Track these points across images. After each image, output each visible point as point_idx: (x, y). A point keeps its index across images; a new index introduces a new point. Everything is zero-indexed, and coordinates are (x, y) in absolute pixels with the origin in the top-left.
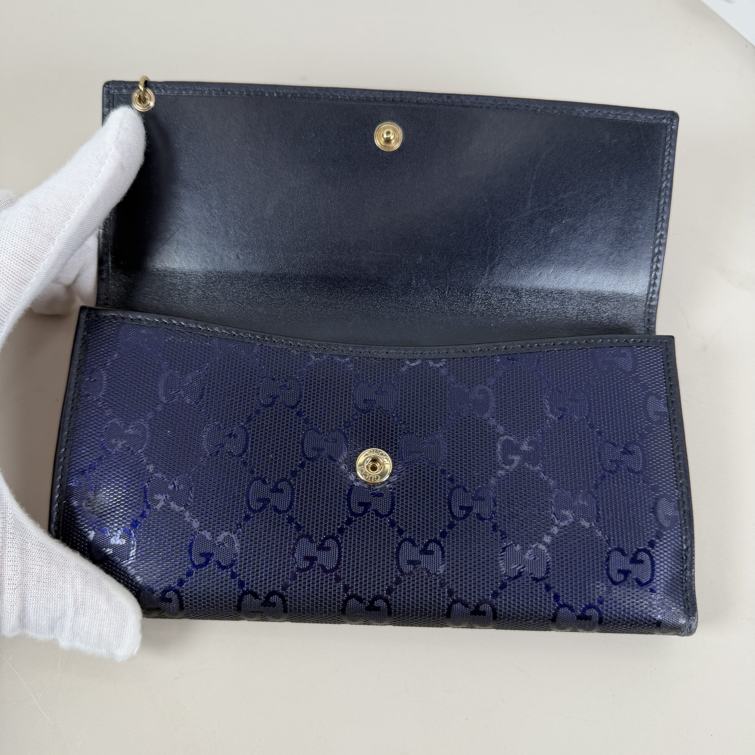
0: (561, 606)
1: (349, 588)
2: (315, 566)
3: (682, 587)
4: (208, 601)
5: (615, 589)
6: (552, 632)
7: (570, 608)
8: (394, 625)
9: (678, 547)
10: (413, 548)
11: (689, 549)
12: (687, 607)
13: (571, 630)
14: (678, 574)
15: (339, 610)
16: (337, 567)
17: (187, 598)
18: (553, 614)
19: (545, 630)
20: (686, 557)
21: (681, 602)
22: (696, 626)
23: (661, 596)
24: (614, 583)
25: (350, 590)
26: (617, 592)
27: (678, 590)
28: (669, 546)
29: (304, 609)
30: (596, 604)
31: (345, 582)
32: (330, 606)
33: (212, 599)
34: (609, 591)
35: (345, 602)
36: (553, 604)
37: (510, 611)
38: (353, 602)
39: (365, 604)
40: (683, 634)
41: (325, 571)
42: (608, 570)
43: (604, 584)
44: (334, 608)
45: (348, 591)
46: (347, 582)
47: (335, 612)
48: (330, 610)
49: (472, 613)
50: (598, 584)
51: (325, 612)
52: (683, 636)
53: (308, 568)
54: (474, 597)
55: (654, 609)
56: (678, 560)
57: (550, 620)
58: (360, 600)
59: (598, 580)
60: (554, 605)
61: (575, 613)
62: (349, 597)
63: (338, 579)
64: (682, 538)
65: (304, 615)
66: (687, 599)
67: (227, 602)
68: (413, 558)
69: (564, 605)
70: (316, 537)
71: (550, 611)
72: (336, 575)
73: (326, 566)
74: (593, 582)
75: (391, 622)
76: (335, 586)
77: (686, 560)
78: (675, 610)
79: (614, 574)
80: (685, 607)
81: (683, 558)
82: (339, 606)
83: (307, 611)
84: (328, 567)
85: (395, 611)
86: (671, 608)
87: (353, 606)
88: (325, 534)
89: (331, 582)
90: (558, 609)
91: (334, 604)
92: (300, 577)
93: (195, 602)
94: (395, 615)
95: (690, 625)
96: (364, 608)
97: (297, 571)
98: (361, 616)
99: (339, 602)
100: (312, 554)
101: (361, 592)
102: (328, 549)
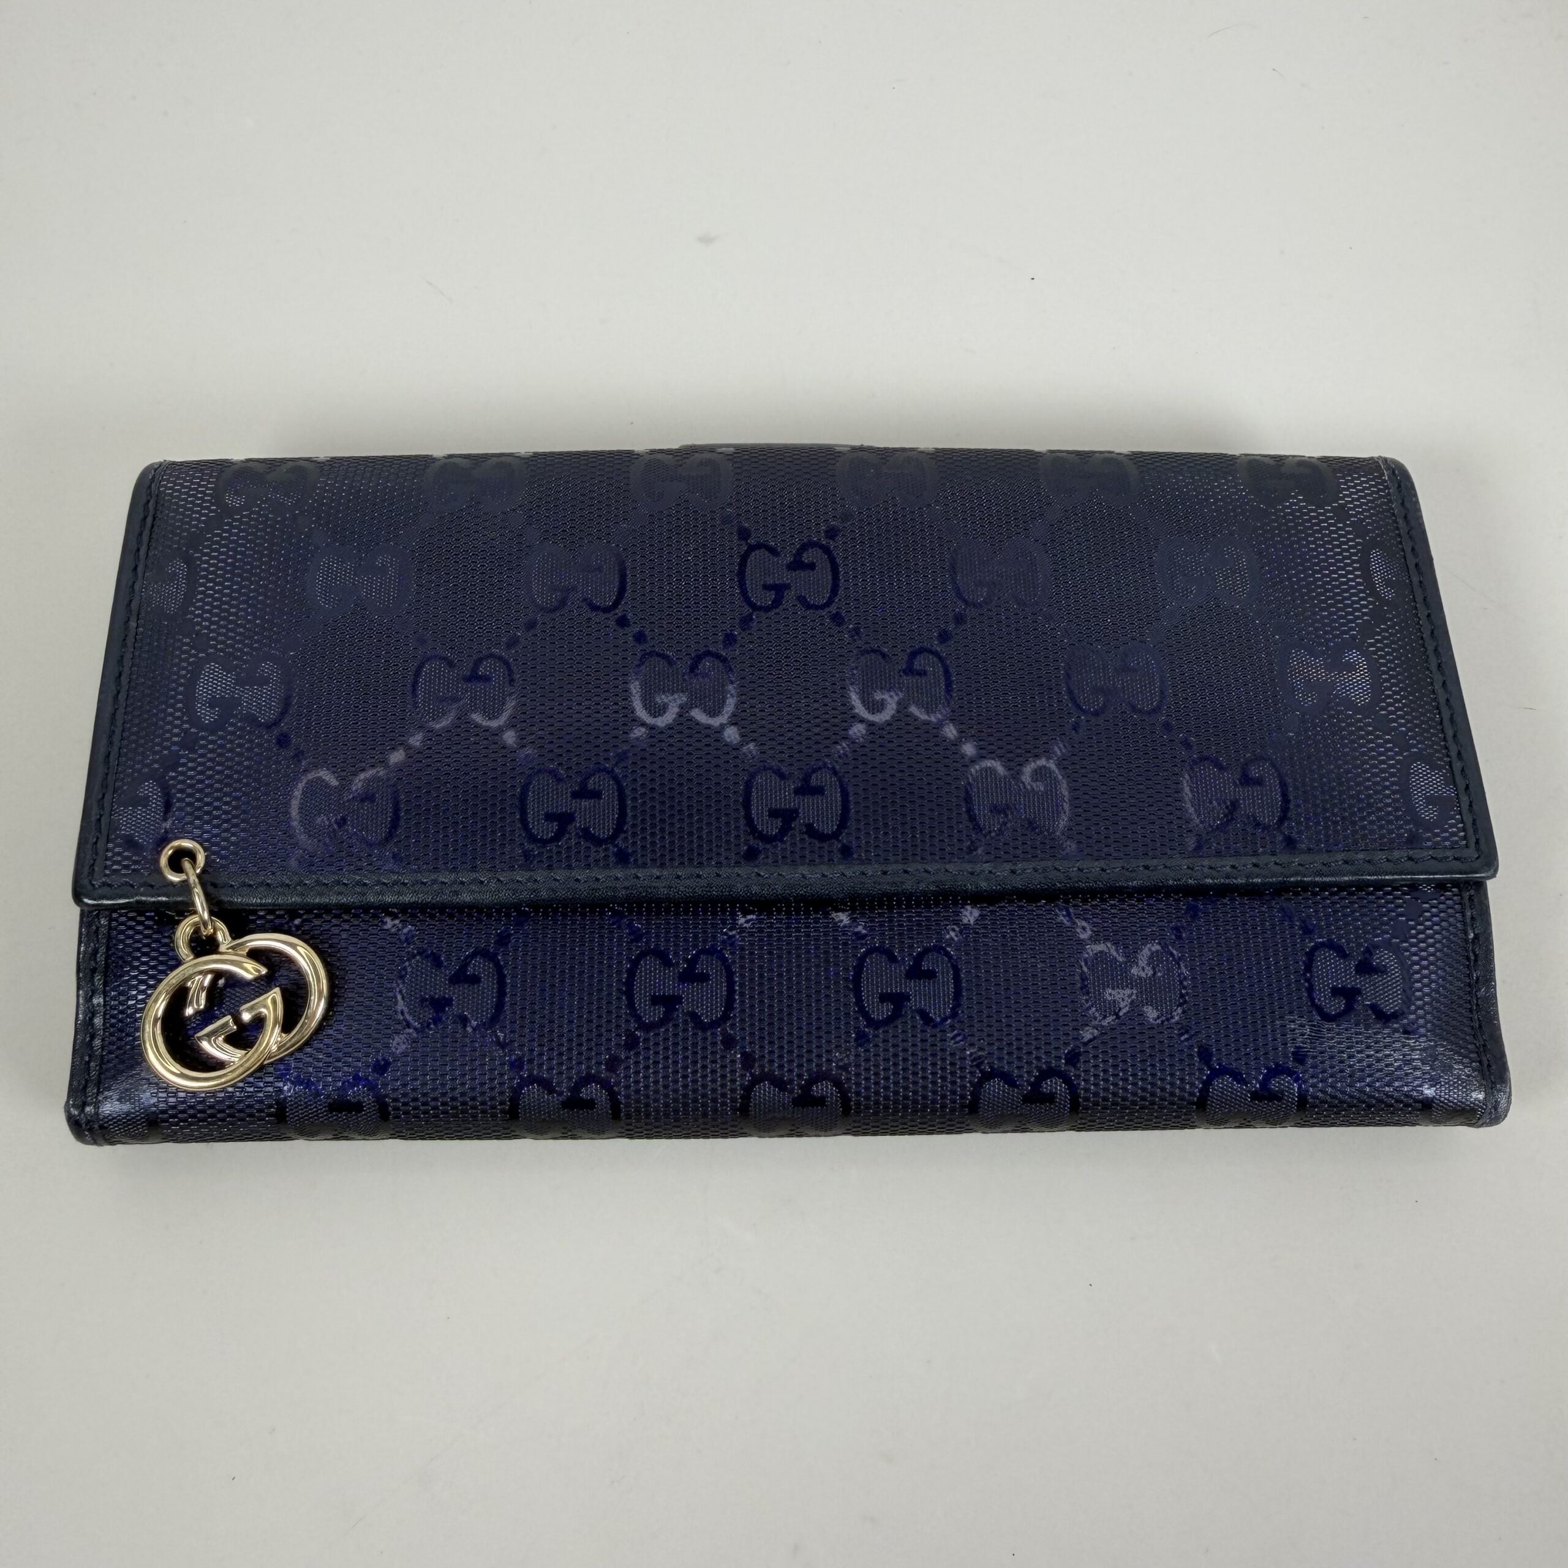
0: (1216, 1074)
1: (754, 1060)
2: (678, 1016)
3: (1471, 1019)
4: (443, 1104)
5: (1329, 1030)
6: (1197, 1130)
7: (1237, 1076)
8: (856, 1134)
9: (1455, 935)
10: (891, 967)
11: (1482, 939)
12: (1486, 1063)
13: (1237, 1125)
14: (1461, 993)
15: (734, 1109)
16: (725, 1017)
17: (395, 1100)
18: (1200, 1091)
19: (1183, 1127)
20: (1476, 956)
21: (1471, 1052)
22: (1509, 1102)
23: (1430, 1041)
24: (1327, 1017)
25: (756, 1065)
26: (1334, 1038)
27: (1462, 1027)
28: (1437, 933)
29: (657, 1111)
30: (1290, 1064)
31: (745, 1047)
32: (714, 1100)
33: (453, 1099)
34: (1317, 1037)
35: (748, 1089)
36: (1199, 1069)
37: (1106, 1090)
38: (765, 1091)
39: (791, 1091)
40: (1480, 1122)
41: (700, 1025)
42: (1310, 990)
43: (1303, 1021)
44: (724, 1104)
45: (752, 1067)
46: (750, 1047)
47: (727, 1114)
48: (715, 1110)
49: (1028, 1099)
50: (1293, 1021)
51: (705, 1115)
52: (1481, 1126)
53: (663, 1022)
54: (1029, 1063)
55: (1415, 1069)
56: (1458, 962)
57: (1193, 1103)
58: (780, 1084)
59: (1291, 1013)
60: (1201, 1070)
61: (1247, 1086)
62: (756, 1080)
63: (729, 1042)
64: (1464, 916)
65: (657, 1124)
66: (1484, 1046)
67: (486, 1104)
68: (891, 990)
69: (1223, 1071)
70: (676, 954)
71: (1192, 1085)
72: (724, 1033)
73: (702, 1014)
74: (1281, 1018)
75: (849, 1127)
76: (723, 1057)
77: (1476, 961)
78: (1460, 1069)
79: (1323, 998)
80: (1480, 1062)
81: (1468, 959)
82: (733, 1100)
83: (664, 1115)
84: (707, 1017)
85: (858, 1104)
86: (1451, 1067)
87: (765, 1099)
88: (695, 946)
89: (714, 1050)
90: (1210, 1079)
91: (724, 1095)
92: (646, 1040)
93: (415, 1108)
94: (858, 1112)
95: (1496, 1102)
96: (789, 1102)
97: (636, 1029)
98: (784, 1118)
99: (733, 1091)
100: (669, 989)
101: (781, 1067)
102: (704, 978)
